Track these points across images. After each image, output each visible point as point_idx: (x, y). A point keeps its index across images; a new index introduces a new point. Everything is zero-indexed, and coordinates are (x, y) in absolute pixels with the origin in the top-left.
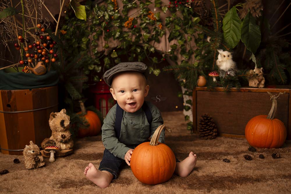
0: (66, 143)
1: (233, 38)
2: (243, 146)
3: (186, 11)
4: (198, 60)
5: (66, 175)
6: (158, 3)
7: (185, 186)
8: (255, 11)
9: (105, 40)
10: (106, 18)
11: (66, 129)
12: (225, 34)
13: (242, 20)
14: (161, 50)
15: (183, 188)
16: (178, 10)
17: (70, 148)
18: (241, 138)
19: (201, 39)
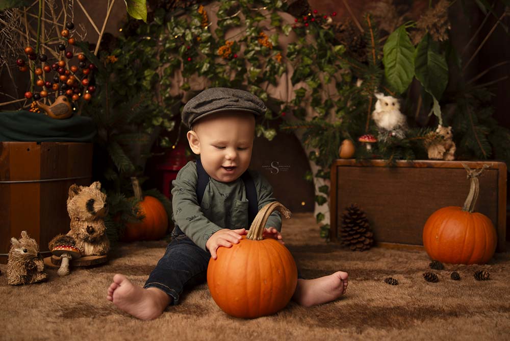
0: (94, 242)
1: (400, 77)
2: (419, 261)
3: (322, 34)
4: (340, 118)
5: (80, 296)
6: (275, 20)
7: (312, 322)
8: (437, 31)
9: (184, 76)
10: (187, 39)
11: (97, 217)
12: (386, 70)
13: (416, 47)
14: (279, 98)
15: (308, 324)
16: (309, 33)
17: (102, 254)
18: (415, 250)
19: (346, 83)
